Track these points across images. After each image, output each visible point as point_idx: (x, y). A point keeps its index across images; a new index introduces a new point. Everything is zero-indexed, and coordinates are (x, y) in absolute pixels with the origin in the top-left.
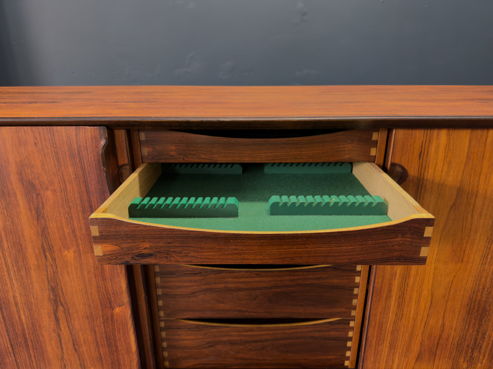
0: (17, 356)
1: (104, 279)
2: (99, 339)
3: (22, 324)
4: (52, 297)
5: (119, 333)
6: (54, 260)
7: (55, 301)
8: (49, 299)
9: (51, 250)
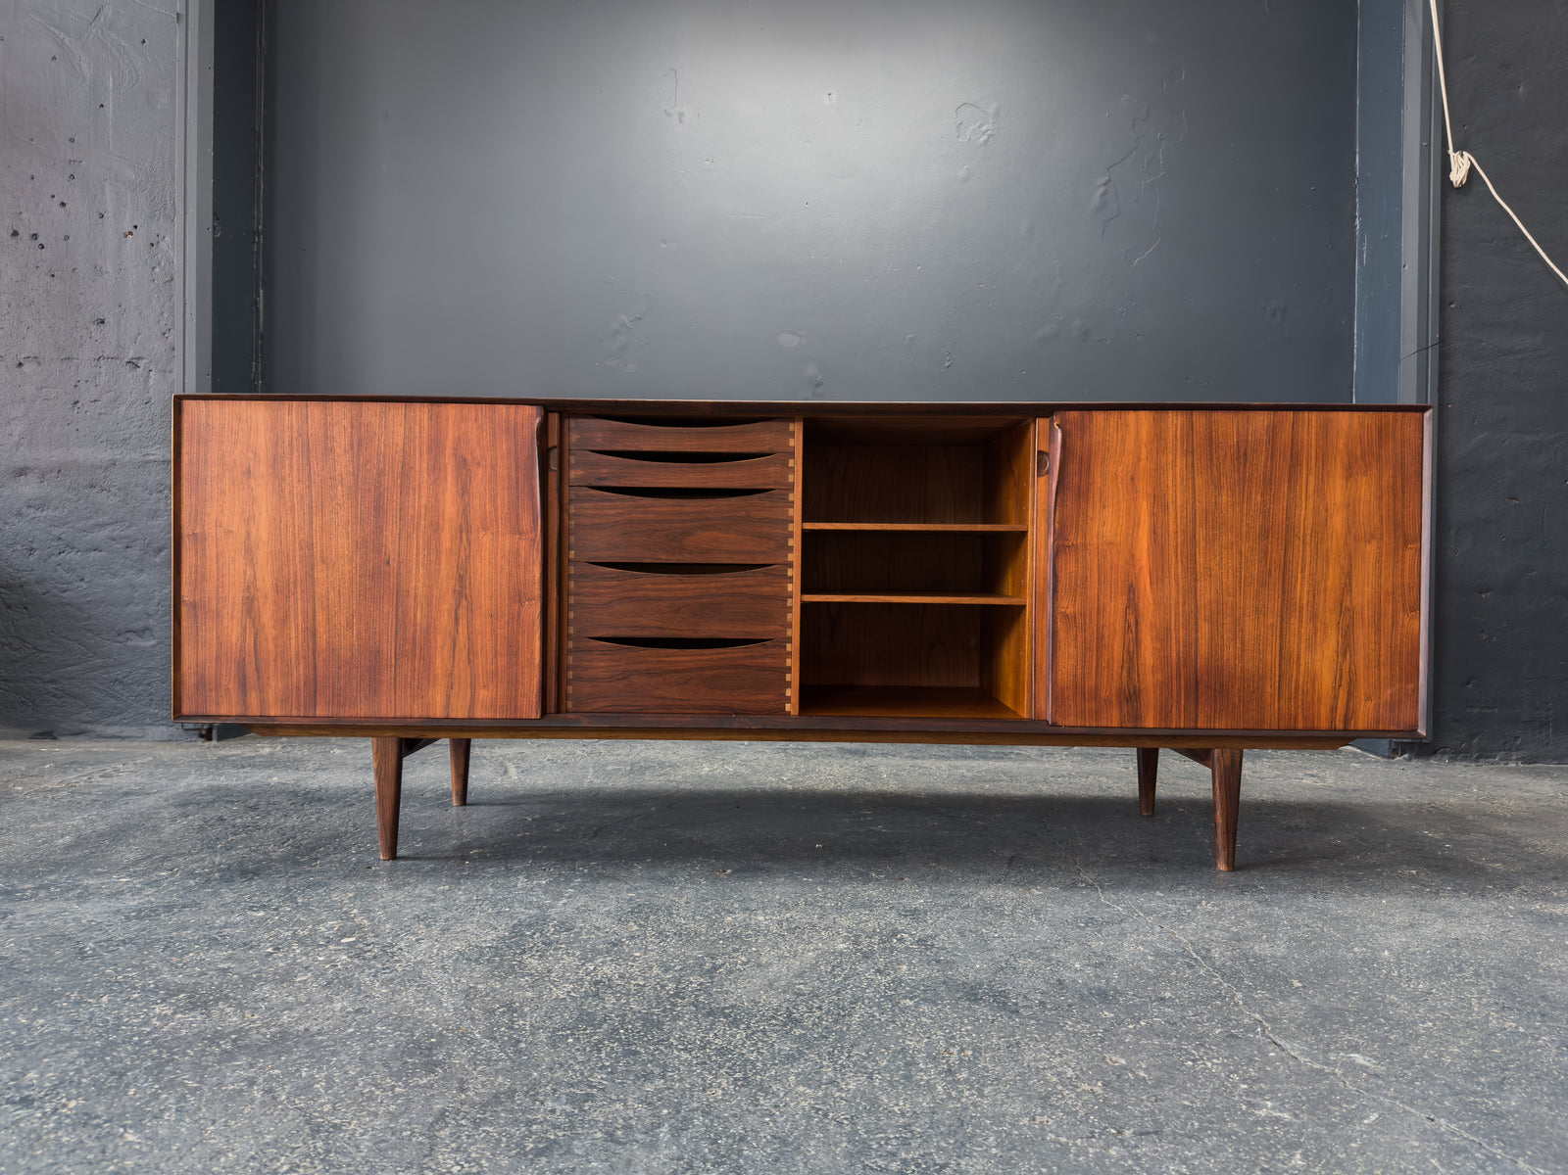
0: (398, 671)
1: (518, 567)
2: (499, 647)
3: (415, 624)
4: (457, 588)
5: (523, 637)
6: (469, 542)
7: (460, 593)
8: (454, 591)
9: (468, 531)
